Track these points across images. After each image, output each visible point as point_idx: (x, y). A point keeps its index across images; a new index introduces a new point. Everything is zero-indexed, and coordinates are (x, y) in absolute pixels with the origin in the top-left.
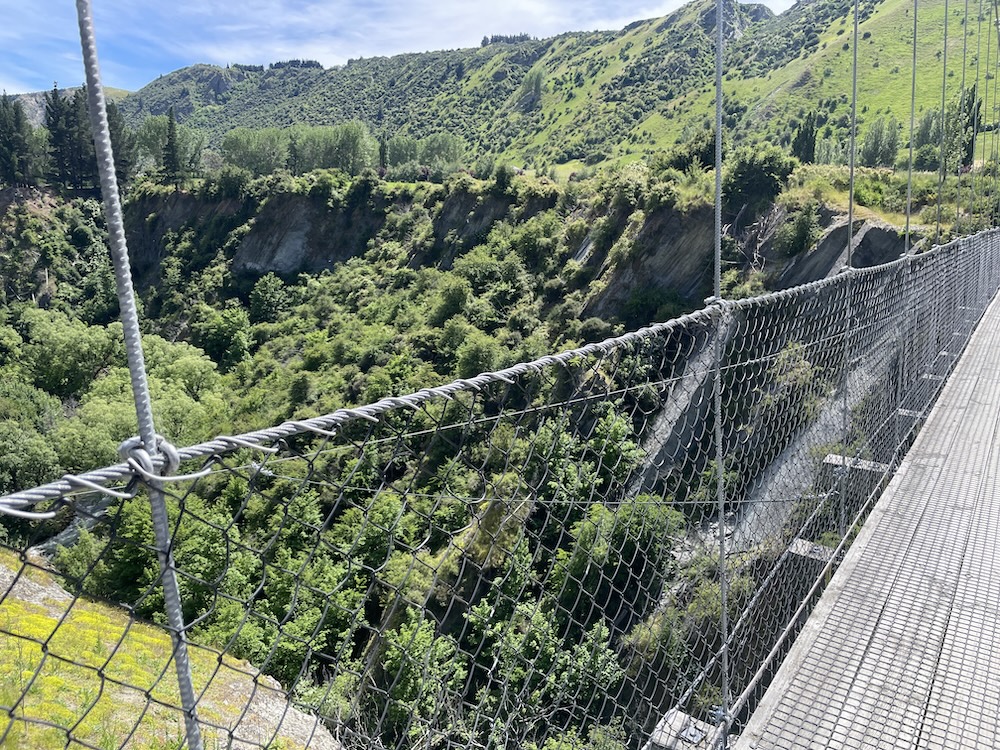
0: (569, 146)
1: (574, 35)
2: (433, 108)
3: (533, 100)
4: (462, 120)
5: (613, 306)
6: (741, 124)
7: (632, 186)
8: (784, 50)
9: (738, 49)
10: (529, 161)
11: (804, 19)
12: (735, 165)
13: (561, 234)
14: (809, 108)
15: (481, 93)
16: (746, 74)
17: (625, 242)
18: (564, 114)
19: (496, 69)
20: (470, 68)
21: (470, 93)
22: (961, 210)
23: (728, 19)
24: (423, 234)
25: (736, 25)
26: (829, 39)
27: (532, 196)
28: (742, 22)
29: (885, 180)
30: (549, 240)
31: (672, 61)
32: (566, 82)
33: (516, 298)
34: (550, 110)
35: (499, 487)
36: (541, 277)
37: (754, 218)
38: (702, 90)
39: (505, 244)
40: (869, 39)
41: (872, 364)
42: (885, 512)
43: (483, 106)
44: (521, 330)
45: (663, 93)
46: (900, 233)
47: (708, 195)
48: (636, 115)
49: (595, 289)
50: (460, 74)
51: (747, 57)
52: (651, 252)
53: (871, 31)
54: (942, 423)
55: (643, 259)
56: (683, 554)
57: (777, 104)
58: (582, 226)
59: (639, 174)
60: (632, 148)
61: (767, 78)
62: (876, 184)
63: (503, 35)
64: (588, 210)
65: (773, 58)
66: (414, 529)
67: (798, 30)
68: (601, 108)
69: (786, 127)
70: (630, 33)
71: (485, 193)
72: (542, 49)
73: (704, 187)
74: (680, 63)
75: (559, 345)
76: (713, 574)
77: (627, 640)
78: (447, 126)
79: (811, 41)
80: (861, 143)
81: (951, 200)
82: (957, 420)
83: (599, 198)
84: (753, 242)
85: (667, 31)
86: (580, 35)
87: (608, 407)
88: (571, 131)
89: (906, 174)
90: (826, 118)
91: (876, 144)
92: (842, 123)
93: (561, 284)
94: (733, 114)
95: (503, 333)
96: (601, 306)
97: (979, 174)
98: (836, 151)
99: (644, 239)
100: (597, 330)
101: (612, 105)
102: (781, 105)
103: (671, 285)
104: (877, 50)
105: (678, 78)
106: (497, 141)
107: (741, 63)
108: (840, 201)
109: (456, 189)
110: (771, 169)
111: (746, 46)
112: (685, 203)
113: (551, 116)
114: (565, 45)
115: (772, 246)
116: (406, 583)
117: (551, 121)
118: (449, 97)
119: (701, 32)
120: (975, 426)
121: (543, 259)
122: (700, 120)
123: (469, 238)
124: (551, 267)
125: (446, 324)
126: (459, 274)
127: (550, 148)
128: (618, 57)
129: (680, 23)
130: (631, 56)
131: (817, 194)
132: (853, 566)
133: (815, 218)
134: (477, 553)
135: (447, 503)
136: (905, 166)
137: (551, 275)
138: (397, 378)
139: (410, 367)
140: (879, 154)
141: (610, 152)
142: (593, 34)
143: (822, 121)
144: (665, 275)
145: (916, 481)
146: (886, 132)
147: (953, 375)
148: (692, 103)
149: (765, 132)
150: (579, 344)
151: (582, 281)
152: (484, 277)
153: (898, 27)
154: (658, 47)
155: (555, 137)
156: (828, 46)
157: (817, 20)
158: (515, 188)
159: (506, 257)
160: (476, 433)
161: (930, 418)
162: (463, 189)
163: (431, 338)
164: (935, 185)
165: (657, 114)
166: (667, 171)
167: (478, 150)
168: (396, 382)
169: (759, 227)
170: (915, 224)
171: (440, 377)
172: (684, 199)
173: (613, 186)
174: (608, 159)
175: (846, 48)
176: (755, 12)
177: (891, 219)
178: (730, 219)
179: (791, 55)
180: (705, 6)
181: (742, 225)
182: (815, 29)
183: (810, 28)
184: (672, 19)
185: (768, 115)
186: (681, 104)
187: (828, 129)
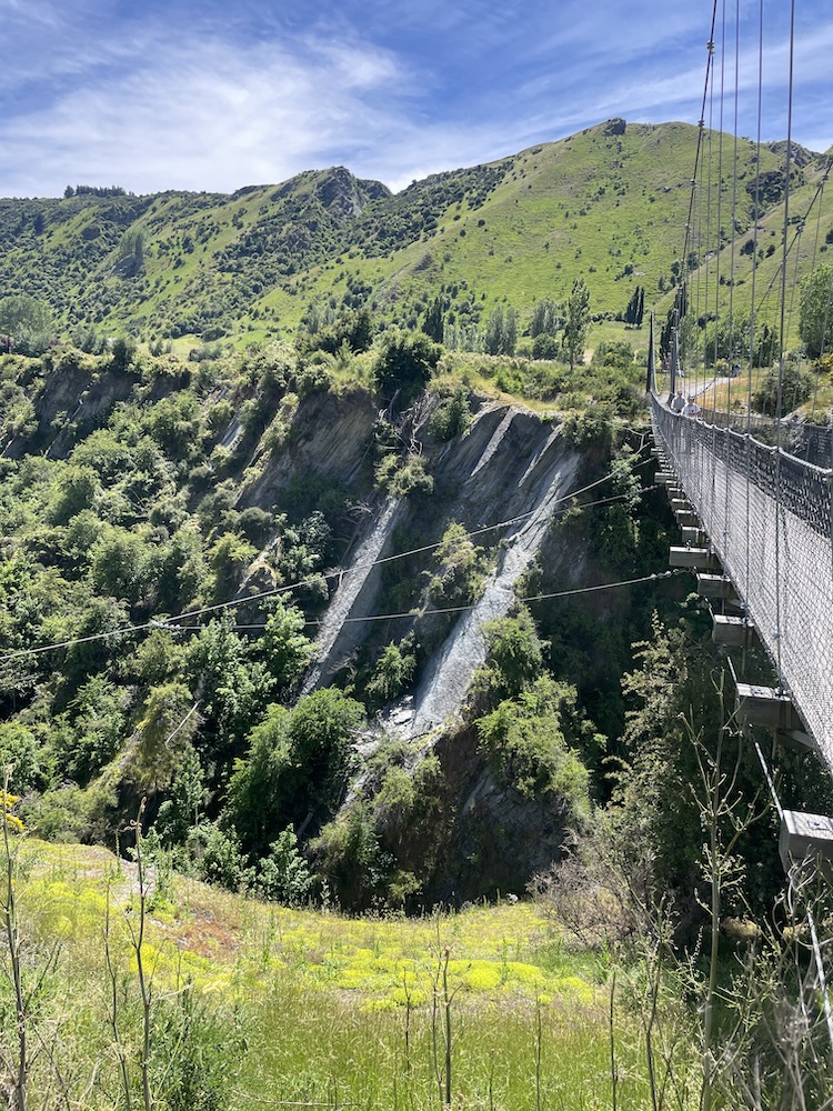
0: (181, 319)
1: (178, 194)
2: (7, 266)
3: (135, 264)
4: (45, 282)
5: (271, 494)
6: (367, 305)
7: (280, 367)
8: (404, 231)
9: (358, 226)
10: (134, 334)
11: (421, 201)
12: (385, 349)
13: (203, 416)
14: (432, 292)
15: (68, 252)
16: (368, 254)
17: (279, 426)
18: (172, 282)
19: (85, 225)
20: (51, 222)
21: (54, 251)
22: (590, 397)
23: (346, 193)
24: (20, 417)
25: (354, 201)
26: (446, 224)
27: (160, 375)
28: (360, 199)
29: (523, 368)
30: (188, 423)
31: (290, 232)
32: (173, 246)
33: (155, 488)
34: (157, 277)
35: (161, 702)
36: (183, 464)
37: (408, 404)
38: (325, 266)
39: (135, 428)
40: (484, 227)
41: (527, 541)
43: (72, 267)
44: (167, 523)
45: (284, 267)
46: (542, 418)
47: (361, 379)
48: (256, 289)
49: (250, 476)
50: (39, 227)
51: (368, 235)
52: (308, 437)
53: (485, 219)
55: (299, 444)
56: (365, 746)
57: (402, 287)
58: (226, 409)
59: (287, 356)
60: (254, 324)
61: (389, 259)
62: (515, 373)
63: (91, 186)
64: (231, 391)
65: (392, 239)
66: (53, 763)
67: (416, 212)
68: (215, 279)
69: (411, 311)
70: (242, 199)
71: (101, 370)
72: (141, 207)
73: (356, 371)
74: (300, 235)
75: (214, 538)
76: (398, 760)
77: (315, 844)
78: (26, 288)
79: (430, 225)
80: (482, 330)
81: (581, 389)
83: (244, 379)
84: (409, 427)
85: (283, 200)
86: (185, 195)
87: (276, 603)
88: (183, 302)
90: (449, 304)
91: (498, 330)
92: (464, 310)
93: (209, 472)
94: (358, 295)
95: (144, 529)
96: (258, 495)
98: (461, 338)
99: (300, 424)
100: (258, 520)
101: (228, 277)
102: (406, 288)
103: (331, 472)
104: (492, 238)
105: (298, 251)
106: (93, 309)
107: (363, 241)
108: (486, 388)
109: (62, 364)
110: (419, 355)
111: (366, 224)
112: (340, 387)
113: (157, 284)
114: (167, 206)
115: (427, 431)
116: (55, 824)
117: (158, 290)
118: (27, 254)
119: (319, 204)
121: (183, 444)
122: (325, 299)
123: (84, 421)
124: (194, 454)
125: (71, 521)
126: (82, 462)
127: (159, 321)
128: (231, 224)
129: (296, 194)
130: (246, 224)
131: (466, 381)
133: (465, 404)
134: (139, 779)
135: (96, 726)
136: (524, 353)
137: (197, 461)
138: (13, 589)
139: (28, 574)
140: (501, 342)
141: (230, 328)
142: (200, 195)
143: (445, 306)
144: (323, 461)
146: (505, 320)
148: (315, 280)
149: (391, 314)
150: (239, 536)
151: (234, 468)
152: (113, 466)
153: (509, 216)
154: (275, 217)
155: (164, 308)
156: (446, 231)
157: (434, 204)
158: (139, 365)
159: (139, 443)
160: (123, 643)
162: (71, 365)
163: (52, 538)
165: (279, 289)
166: (316, 353)
167: (69, 319)
168: (11, 593)
169: (413, 412)
170: (552, 410)
171: (69, 584)
172: (338, 383)
173: (258, 367)
174: (228, 336)
175: (463, 234)
176: (372, 190)
177: (532, 406)
178: (385, 405)
179: (411, 237)
180: (321, 178)
181: (397, 409)
182: (432, 213)
183: (428, 211)
184: (287, 187)
185: (393, 297)
186: (304, 280)
187: (451, 315)
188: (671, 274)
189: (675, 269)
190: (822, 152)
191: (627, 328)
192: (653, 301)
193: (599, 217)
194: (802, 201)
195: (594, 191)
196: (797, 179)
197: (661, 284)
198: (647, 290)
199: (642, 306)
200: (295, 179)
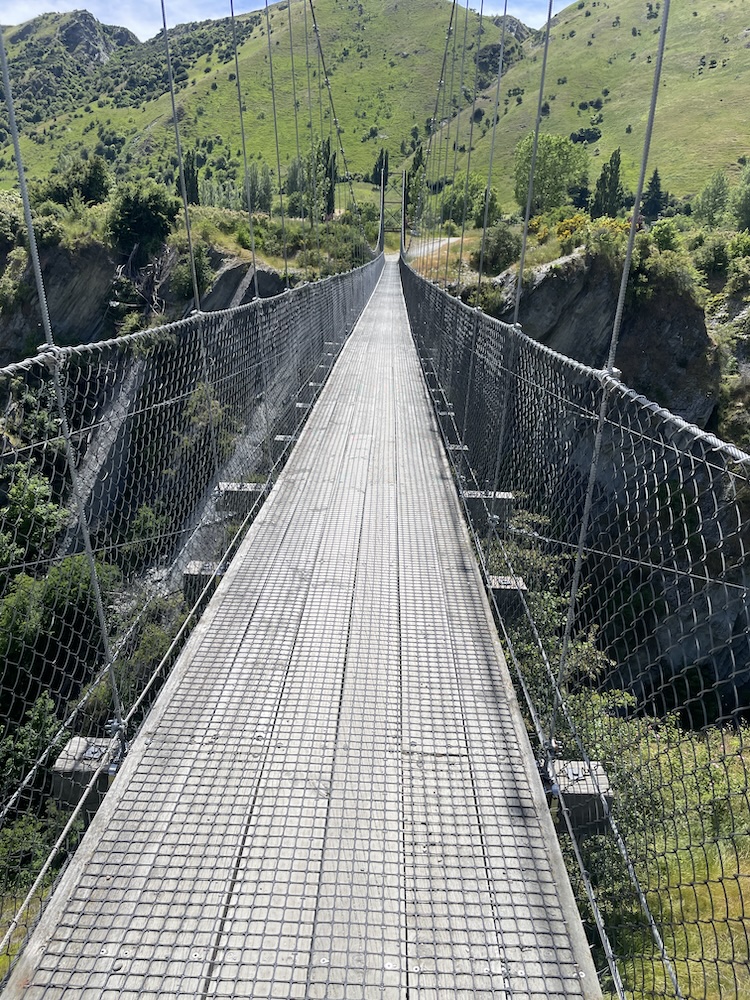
6: (121, 157)
7: (6, 219)
8: (154, 81)
9: (106, 74)
11: (170, 51)
12: (119, 201)
14: (187, 146)
16: (118, 103)
17: (8, 283)
22: (327, 255)
23: (92, 39)
25: (100, 47)
26: (197, 76)
28: (107, 45)
29: (264, 224)
31: (34, 77)
37: (148, 259)
38: (73, 114)
40: (235, 82)
42: (262, 524)
45: (29, 114)
46: (282, 275)
47: (95, 232)
48: (1, 137)
51: (117, 83)
53: (236, 73)
54: (308, 443)
55: (32, 303)
56: (123, 605)
57: (156, 139)
59: (13, 206)
60: (1, 174)
61: (141, 109)
62: (256, 229)
65: (142, 89)
67: (165, 62)
69: (167, 164)
73: (89, 224)
74: (45, 81)
79: (180, 76)
80: (239, 187)
81: (319, 246)
82: (320, 439)
84: (150, 285)
85: (23, 43)
87: (17, 470)
89: (280, 219)
90: (205, 159)
91: (253, 188)
92: (220, 165)
94: (110, 145)
97: (339, 222)
98: (219, 194)
99: (31, 280)
102: (160, 140)
104: (243, 94)
105: (43, 98)
107: (112, 90)
108: (227, 243)
110: (157, 208)
111: (114, 72)
112: (72, 241)
115: (170, 288)
119: (63, 49)
120: (332, 443)
122: (76, 149)
129: (37, 37)
131: (205, 236)
132: (235, 574)
133: (206, 260)
136: (279, 211)
140: (257, 200)
143: (202, 161)
144: (61, 320)
145: (287, 494)
146: (260, 177)
147: (318, 402)
148: (64, 129)
149: (147, 168)
153: (259, 72)
154: (16, 60)
156: (197, 83)
157: (183, 54)
161: (299, 441)
164: (306, 231)
165: (25, 137)
166: (45, 203)
169: (154, 268)
170: (292, 268)
172: (69, 236)
175: (214, 87)
176: (119, 36)
177: (272, 263)
178: (123, 260)
179: (162, 87)
180: (64, 21)
181: (136, 265)
182: (183, 64)
183: (178, 61)
184: (27, 30)
185: (147, 149)
186: (51, 128)
187: (208, 170)
188: (411, 138)
189: (415, 133)
190: (538, 29)
191: (374, 190)
192: (396, 163)
193: (345, 78)
194: (521, 74)
195: (338, 52)
196: (517, 53)
197: (403, 147)
198: (391, 152)
199: (386, 168)
200: (35, 20)
